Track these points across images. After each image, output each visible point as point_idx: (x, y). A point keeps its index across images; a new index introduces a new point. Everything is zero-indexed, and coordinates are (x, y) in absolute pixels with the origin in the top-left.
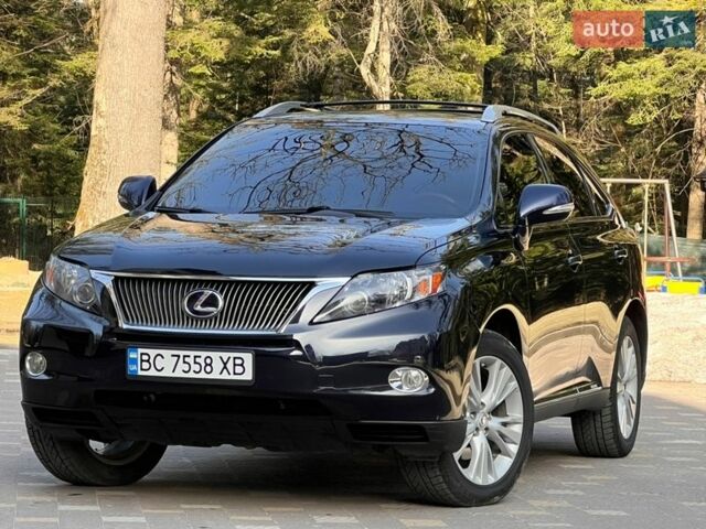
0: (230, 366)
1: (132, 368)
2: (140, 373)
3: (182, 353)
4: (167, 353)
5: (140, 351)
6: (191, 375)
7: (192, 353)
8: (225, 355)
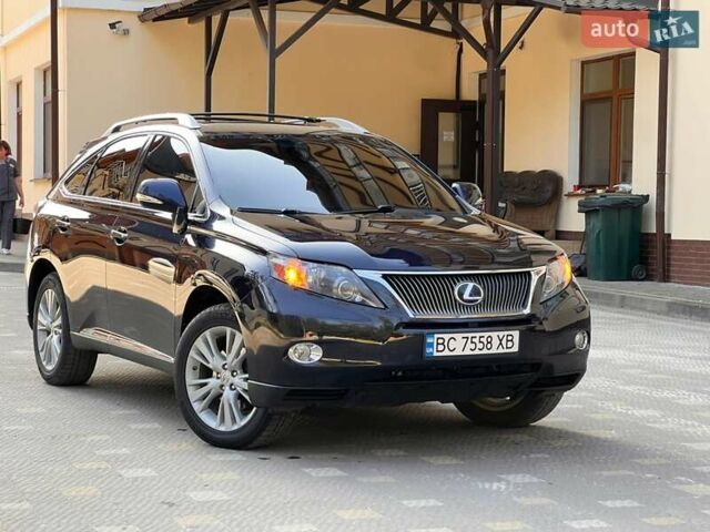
0: (504, 342)
1: (429, 350)
2: (436, 354)
3: (470, 335)
4: (458, 336)
5: (436, 336)
6: (477, 352)
7: (478, 335)
8: (501, 334)
